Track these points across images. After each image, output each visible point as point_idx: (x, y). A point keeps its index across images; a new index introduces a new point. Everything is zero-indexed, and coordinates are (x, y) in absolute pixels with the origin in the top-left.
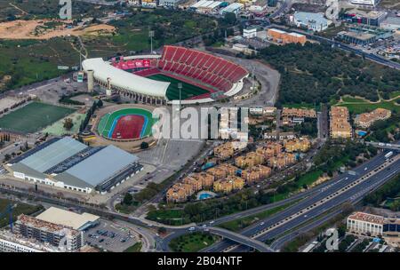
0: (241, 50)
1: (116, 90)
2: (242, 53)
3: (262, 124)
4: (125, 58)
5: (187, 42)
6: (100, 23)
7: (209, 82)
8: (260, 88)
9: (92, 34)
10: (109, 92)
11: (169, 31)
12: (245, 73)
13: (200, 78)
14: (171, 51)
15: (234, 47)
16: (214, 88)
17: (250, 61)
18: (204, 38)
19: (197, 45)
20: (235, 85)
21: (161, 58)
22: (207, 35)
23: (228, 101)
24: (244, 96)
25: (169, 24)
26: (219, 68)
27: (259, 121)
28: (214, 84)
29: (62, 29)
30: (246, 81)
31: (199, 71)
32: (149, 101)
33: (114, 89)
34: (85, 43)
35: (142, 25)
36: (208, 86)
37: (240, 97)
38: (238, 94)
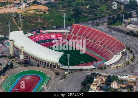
0: (132, 29)
1: (28, 56)
2: (132, 32)
3: (124, 88)
4: (44, 32)
5: (95, 21)
6: (38, 4)
7: (99, 53)
8: (132, 60)
9: (30, 12)
10: (22, 57)
11: (85, 13)
12: (123, 48)
13: (93, 49)
14: (78, 28)
15: (128, 27)
16: (102, 58)
17: (135, 38)
18: (109, 19)
19: (102, 24)
20: (115, 56)
21: (70, 33)
22: (112, 17)
23: (105, 68)
24: (118, 65)
25: (88, 7)
26: (107, 43)
27: (123, 86)
28: (102, 55)
29: (10, 7)
30: (124, 54)
31: (94, 44)
32: (48, 65)
33: (26, 54)
34: (23, 18)
35: (68, 6)
36: (98, 55)
37: (115, 66)
38: (115, 63)
